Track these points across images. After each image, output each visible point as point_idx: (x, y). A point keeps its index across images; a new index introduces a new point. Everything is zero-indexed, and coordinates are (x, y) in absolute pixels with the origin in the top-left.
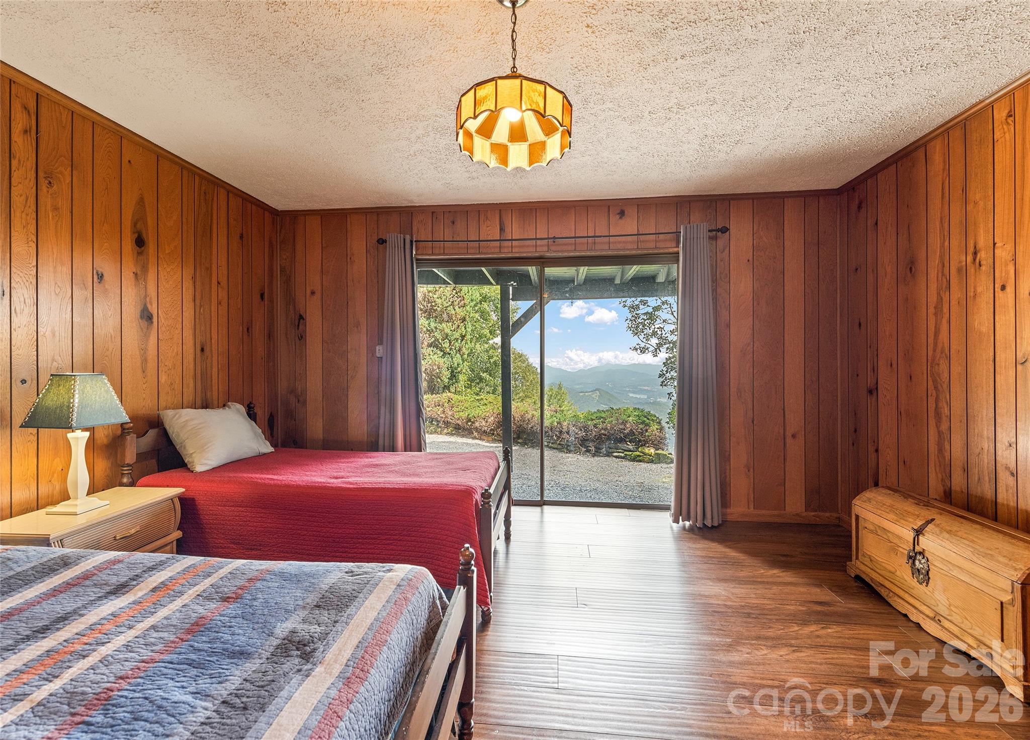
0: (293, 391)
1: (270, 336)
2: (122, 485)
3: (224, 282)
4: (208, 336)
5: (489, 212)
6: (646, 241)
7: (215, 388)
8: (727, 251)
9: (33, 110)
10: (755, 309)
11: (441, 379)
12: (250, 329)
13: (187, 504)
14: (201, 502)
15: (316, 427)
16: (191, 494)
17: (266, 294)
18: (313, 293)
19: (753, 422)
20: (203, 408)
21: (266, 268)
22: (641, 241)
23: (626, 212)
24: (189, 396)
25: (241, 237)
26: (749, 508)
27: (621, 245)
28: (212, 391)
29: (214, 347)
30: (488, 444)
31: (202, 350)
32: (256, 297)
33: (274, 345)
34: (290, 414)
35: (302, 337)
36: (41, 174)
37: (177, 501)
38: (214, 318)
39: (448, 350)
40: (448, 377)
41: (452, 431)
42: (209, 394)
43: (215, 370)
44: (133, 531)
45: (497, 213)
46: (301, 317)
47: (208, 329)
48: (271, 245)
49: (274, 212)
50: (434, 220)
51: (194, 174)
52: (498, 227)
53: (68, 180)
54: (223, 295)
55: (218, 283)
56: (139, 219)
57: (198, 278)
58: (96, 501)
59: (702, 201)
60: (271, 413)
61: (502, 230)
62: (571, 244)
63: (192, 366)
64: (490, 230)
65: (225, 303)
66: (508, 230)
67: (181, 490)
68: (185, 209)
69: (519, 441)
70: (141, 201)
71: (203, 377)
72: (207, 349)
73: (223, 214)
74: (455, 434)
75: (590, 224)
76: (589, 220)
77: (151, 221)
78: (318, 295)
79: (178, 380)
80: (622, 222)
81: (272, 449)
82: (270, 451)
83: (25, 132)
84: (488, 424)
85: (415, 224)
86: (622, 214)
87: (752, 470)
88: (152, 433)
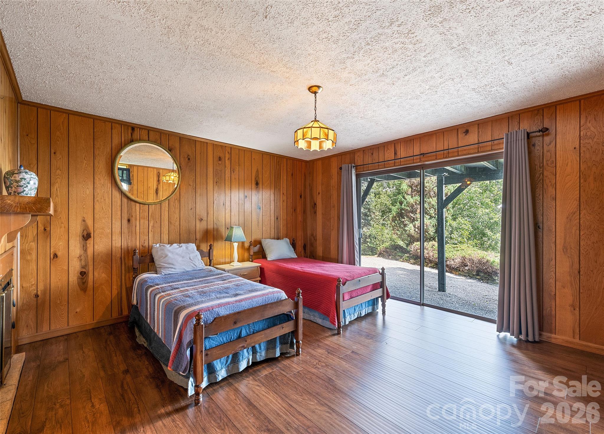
0: (312, 235)
1: (304, 212)
2: (250, 261)
3: (285, 194)
4: (279, 213)
5: (389, 146)
6: (485, 146)
7: (282, 232)
8: (553, 144)
9: (230, 153)
10: (581, 185)
11: (428, 233)
12: (296, 210)
13: (262, 269)
14: (265, 269)
15: (320, 251)
16: (263, 267)
17: (302, 196)
18: (319, 193)
19: (579, 272)
20: (277, 239)
21: (303, 185)
22: (480, 147)
23: (469, 130)
24: (272, 235)
25: (292, 175)
26: (574, 337)
27: (466, 151)
28: (280, 233)
29: (281, 217)
30: (455, 276)
31: (277, 219)
32: (298, 197)
33: (306, 216)
34: (312, 245)
35: (315, 213)
36: (232, 170)
37: (259, 267)
38: (282, 207)
39: (433, 215)
40: (433, 232)
41: (434, 265)
42: (279, 234)
43: (282, 226)
44: (245, 274)
45: (393, 145)
46: (315, 204)
47: (279, 211)
48: (305, 175)
49: (306, 162)
50: (364, 154)
51: (274, 156)
52: (394, 153)
53: (238, 170)
54: (285, 198)
55: (283, 194)
56: (257, 176)
57: (275, 193)
58: (239, 264)
59: (529, 111)
60: (305, 244)
61: (395, 154)
62: (434, 156)
63: (273, 224)
64: (389, 155)
65: (285, 201)
66: (398, 153)
67: (260, 265)
68: (271, 169)
69: (478, 277)
70: (257, 171)
71: (277, 228)
72: (279, 218)
73: (285, 168)
74: (435, 268)
75: (445, 142)
76: (445, 139)
77: (260, 176)
78: (321, 194)
79: (269, 229)
80: (467, 136)
81: (297, 257)
82: (295, 257)
83: (228, 159)
84: (455, 263)
85: (356, 157)
86: (467, 132)
87: (578, 309)
88: (258, 246)
